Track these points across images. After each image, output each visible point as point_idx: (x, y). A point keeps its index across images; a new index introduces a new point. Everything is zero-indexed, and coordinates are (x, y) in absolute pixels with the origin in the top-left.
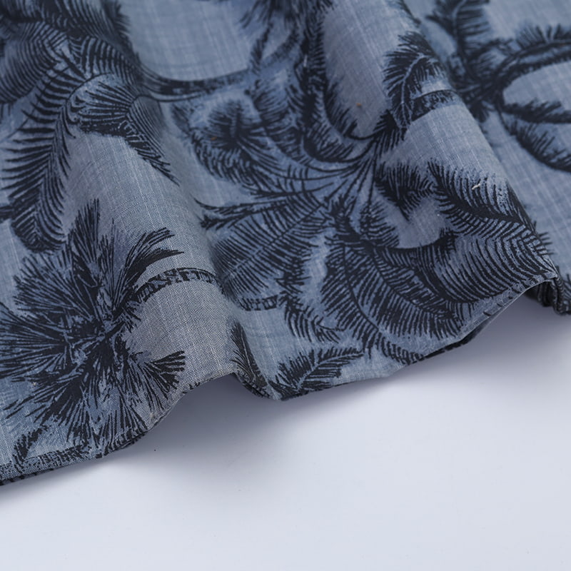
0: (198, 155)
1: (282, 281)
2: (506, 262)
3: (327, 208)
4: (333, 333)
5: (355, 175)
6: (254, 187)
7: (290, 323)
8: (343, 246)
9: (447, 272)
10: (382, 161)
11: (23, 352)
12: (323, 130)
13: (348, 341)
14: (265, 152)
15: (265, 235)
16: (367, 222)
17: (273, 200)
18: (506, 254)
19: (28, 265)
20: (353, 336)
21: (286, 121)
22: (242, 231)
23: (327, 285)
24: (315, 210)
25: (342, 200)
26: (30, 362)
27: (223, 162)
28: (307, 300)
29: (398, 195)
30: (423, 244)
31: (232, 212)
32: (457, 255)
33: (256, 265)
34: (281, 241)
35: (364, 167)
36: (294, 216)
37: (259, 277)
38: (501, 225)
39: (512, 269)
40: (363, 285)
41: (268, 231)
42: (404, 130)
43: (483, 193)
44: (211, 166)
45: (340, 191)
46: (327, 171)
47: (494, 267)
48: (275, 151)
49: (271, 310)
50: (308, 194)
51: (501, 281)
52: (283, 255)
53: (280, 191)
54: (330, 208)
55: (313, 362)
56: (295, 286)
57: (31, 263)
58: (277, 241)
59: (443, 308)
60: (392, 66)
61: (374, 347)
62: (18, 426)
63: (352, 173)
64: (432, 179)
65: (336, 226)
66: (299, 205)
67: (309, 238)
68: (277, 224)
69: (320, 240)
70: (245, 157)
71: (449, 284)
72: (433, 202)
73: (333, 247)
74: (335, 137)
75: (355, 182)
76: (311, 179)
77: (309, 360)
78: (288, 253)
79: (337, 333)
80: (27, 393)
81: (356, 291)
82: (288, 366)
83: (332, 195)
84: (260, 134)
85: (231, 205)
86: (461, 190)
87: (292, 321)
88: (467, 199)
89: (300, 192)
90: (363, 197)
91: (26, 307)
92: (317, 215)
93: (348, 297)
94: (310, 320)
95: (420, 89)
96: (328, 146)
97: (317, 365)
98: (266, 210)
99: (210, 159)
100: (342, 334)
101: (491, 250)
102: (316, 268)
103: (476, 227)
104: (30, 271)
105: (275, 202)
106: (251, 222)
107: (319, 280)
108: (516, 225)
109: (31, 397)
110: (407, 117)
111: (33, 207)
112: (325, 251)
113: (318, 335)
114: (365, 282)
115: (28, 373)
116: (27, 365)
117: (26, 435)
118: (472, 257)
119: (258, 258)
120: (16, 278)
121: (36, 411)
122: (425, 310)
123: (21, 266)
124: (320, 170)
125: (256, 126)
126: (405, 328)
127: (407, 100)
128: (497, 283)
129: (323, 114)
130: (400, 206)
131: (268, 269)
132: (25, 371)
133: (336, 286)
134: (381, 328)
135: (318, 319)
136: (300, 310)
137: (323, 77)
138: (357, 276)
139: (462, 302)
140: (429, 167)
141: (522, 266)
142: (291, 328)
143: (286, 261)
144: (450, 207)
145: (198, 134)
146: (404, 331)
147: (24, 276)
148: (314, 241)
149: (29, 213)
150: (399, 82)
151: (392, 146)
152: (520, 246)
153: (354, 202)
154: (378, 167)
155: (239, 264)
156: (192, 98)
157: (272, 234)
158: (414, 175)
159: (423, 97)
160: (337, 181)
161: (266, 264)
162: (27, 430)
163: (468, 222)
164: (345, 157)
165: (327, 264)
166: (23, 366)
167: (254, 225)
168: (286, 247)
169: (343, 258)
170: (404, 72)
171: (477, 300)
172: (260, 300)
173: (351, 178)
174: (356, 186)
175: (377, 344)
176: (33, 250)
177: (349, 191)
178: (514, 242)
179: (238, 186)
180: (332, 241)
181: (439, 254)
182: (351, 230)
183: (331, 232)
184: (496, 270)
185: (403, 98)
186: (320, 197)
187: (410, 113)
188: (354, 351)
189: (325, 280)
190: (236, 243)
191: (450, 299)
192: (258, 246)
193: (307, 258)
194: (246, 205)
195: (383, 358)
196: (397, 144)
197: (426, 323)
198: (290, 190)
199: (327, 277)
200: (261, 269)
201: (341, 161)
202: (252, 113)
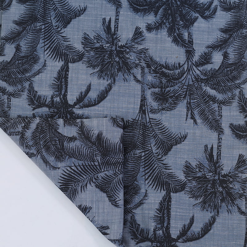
0: (168, 110)
1: (214, 103)
2: (241, 42)
3: (195, 82)
4: (233, 95)
5: (191, 71)
6: (182, 98)
7: (227, 105)
8: (208, 83)
9: (232, 60)
10: (194, 61)
11: (213, 203)
12: (173, 74)
13: (237, 92)
14: (171, 91)
15: (198, 102)
16: (205, 74)
17: (187, 95)
18: (239, 41)
19: (187, 193)
20: (236, 90)
21: (164, 82)
22: (196, 107)
23: (218, 92)
24: (195, 86)
25: (195, 78)
26: (216, 202)
27: (171, 104)
28: (221, 98)
29: (205, 62)
30: (221, 62)
31: (189, 108)
32: (231, 54)
33: (207, 107)
34: (201, 98)
35: (191, 68)
36: (194, 92)
37: (211, 108)
38: (231, 39)
39: (244, 42)
40: (222, 82)
41: (197, 100)
42: (193, 49)
43: (221, 39)
44: (172, 108)
45: (192, 77)
46: (185, 78)
47: (240, 46)
48: (172, 89)
49: (222, 109)
50: (189, 85)
51: (244, 46)
52: (205, 99)
53: (185, 92)
54: (196, 82)
55: (241, 104)
56: (216, 100)
57: (187, 192)
58: (201, 99)
59: (239, 65)
60: (175, 43)
61: (240, 86)
62: (235, 212)
63: (190, 72)
64: (209, 49)
65: (202, 82)
66: (191, 89)
67: (202, 90)
68: (195, 97)
69: (204, 88)
70: (171, 97)
71: (235, 61)
72: (215, 52)
73: (208, 86)
74: (177, 72)
75: (193, 72)
76: (185, 83)
77: (240, 105)
78: (206, 98)
79: (233, 94)
80: (225, 206)
81: (223, 85)
82: (241, 111)
83: (192, 80)
84: (165, 91)
85: (186, 107)
86: (217, 44)
87: (227, 104)
88: (220, 43)
89: (187, 87)
90: (198, 72)
91: (200, 198)
92: (196, 86)
93: (224, 87)
94: (227, 100)
95: (186, 40)
96: (178, 75)
97: (243, 103)
98: (190, 98)
99: (169, 107)
100: (234, 93)
101: (236, 44)
102: (213, 92)
103: (228, 45)
104: (189, 193)
105: (188, 95)
106: (193, 104)
107: (216, 93)
108: (233, 35)
109: (227, 205)
110: (191, 46)
111: (171, 185)
112: (208, 88)
113: (233, 99)
114: (221, 82)
115: (220, 204)
116: (217, 203)
117: (238, 210)
118: (234, 50)
119: (205, 106)
120: (190, 198)
121: (231, 205)
122: (237, 70)
123: (187, 195)
124: (183, 80)
125: (162, 91)
126: (239, 77)
127: (187, 44)
128: (244, 47)
129: (169, 71)
130: (208, 63)
131: (209, 105)
132: (219, 205)
133: (219, 89)
134: (236, 82)
135: (228, 97)
136: (224, 101)
137: (160, 65)
138: (219, 83)
139: (241, 60)
140: (207, 48)
141: (244, 39)
142: (229, 106)
143: (208, 99)
144: (219, 48)
145: (160, 107)
146: (240, 77)
147: (190, 195)
148: (204, 90)
149: (172, 187)
150: (181, 43)
151: (194, 55)
152: (239, 37)
153: (198, 75)
154: (194, 63)
155: (206, 113)
156: (147, 105)
157: (199, 99)
158: (205, 54)
159: (188, 40)
160: (189, 77)
161: (207, 105)
162: (237, 210)
163: (226, 46)
164: (184, 72)
165: (212, 89)
166: (217, 204)
167: (194, 103)
168: (203, 97)
169: (212, 84)
170: (179, 41)
171: (244, 55)
172: (219, 110)
173: (191, 73)
174: (194, 73)
175: (240, 85)
176: (183, 190)
177: (194, 75)
178: (237, 38)
179: (180, 103)
180: (206, 85)
181: (226, 59)
182: (205, 79)
183: (203, 84)
184: (241, 46)
185: (185, 45)
186: (191, 83)
187: (190, 45)
188: (240, 91)
189: (217, 91)
190: (199, 111)
191: (238, 63)
192: (201, 105)
193: (208, 93)
194: (187, 103)
195: (244, 85)
196: (195, 53)
197: (241, 72)
198: (186, 90)
199: (216, 90)
200: (209, 107)
201: (185, 73)
202: (157, 90)
